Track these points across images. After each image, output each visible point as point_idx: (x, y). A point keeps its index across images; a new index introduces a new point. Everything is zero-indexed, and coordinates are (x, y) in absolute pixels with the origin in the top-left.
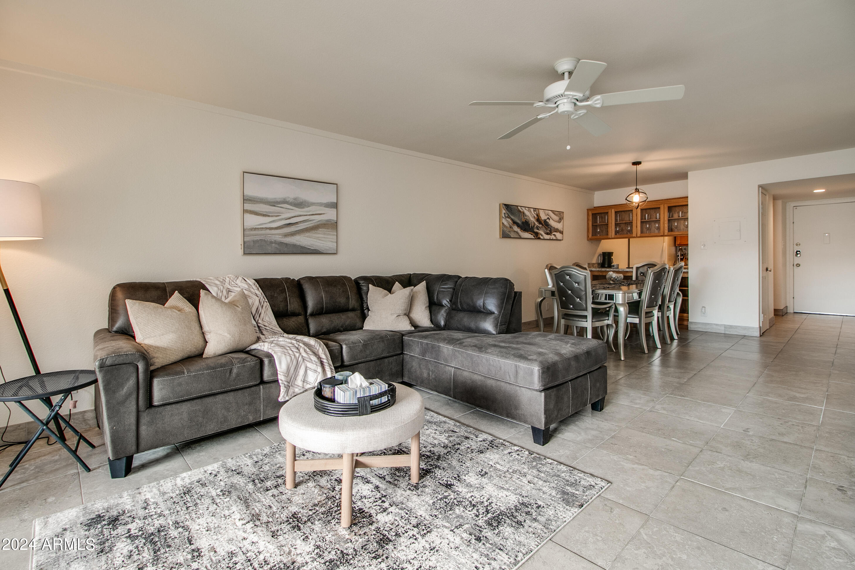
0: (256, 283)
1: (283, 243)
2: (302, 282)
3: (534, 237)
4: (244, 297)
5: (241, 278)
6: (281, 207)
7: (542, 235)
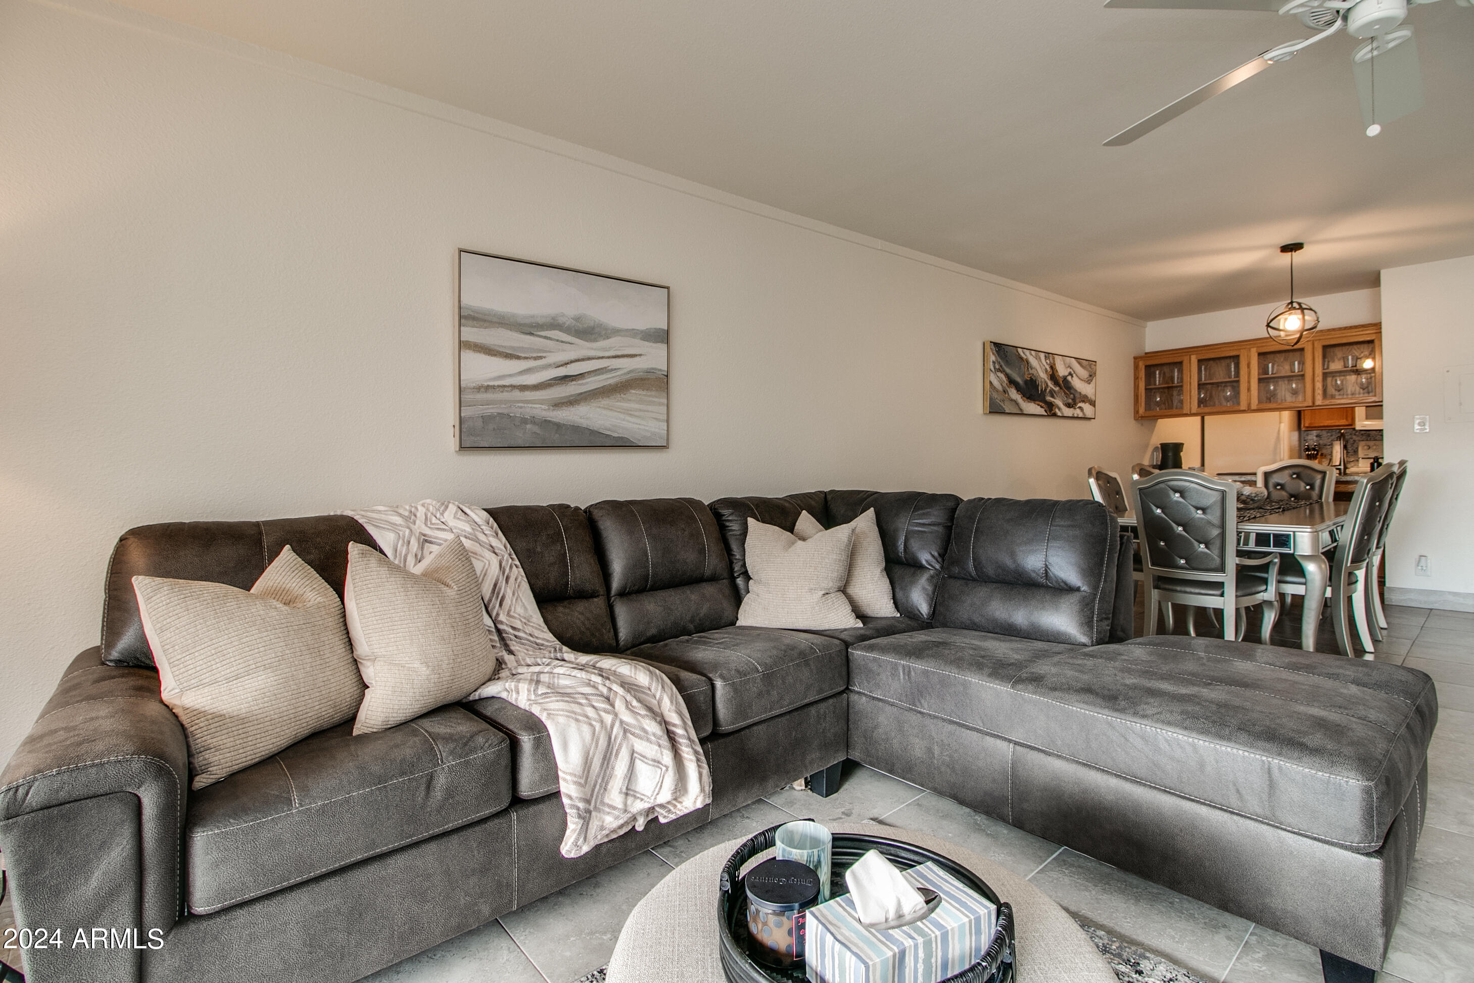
0: (491, 519)
1: (549, 421)
2: (597, 514)
3: (1046, 411)
4: (464, 556)
5: (455, 508)
6: (546, 338)
7: (1059, 409)
